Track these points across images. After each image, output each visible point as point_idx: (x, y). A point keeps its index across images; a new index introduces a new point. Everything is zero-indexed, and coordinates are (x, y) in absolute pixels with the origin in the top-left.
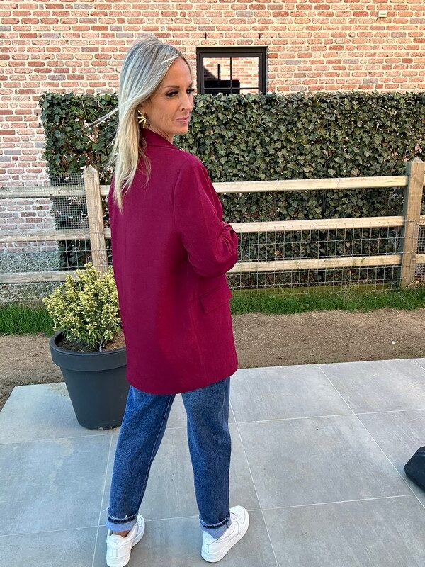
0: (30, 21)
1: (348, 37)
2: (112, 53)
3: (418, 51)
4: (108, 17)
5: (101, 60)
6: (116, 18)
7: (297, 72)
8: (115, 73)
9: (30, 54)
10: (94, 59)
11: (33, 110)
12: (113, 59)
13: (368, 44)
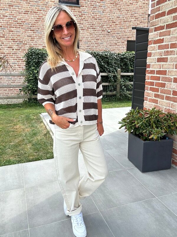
0: (12, 27)
1: (100, 37)
2: (36, 38)
3: (118, 41)
4: (35, 27)
5: (32, 39)
6: (37, 28)
7: (87, 45)
8: (37, 43)
9: (11, 36)
10: (30, 39)
11: (12, 53)
12: (36, 39)
13: (105, 39)
